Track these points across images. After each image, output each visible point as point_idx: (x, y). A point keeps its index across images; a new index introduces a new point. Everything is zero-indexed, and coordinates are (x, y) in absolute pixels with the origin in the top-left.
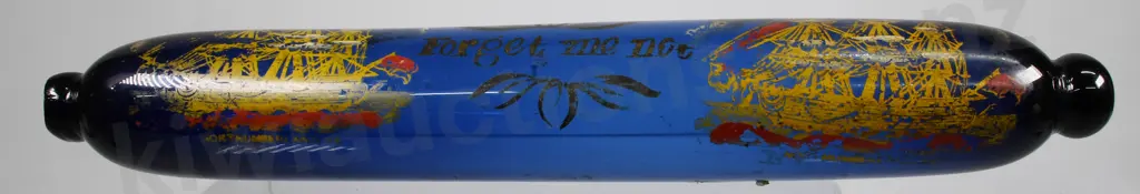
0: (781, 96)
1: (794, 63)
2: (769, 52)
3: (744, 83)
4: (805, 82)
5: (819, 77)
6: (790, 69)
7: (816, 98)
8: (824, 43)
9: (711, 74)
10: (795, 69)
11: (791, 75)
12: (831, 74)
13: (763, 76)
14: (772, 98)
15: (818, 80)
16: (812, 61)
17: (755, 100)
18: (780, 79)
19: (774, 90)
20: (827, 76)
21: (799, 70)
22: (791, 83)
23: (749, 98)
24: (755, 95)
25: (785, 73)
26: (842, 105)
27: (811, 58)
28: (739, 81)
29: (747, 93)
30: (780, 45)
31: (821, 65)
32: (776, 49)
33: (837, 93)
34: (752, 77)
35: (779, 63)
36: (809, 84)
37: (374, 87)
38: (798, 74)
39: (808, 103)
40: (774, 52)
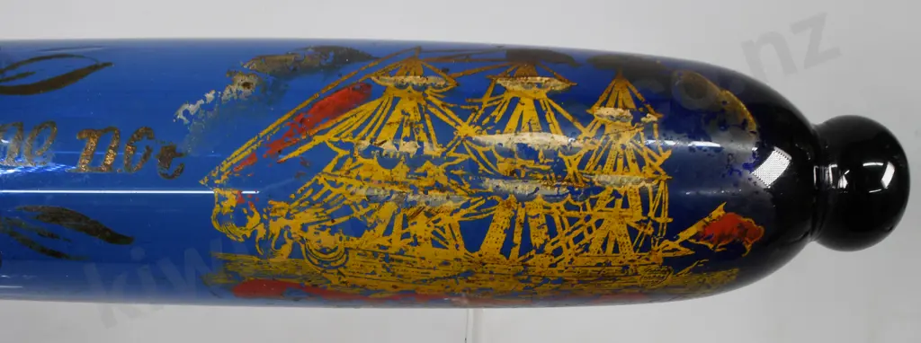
0: (341, 248)
1: (363, 193)
2: (318, 169)
3: (275, 228)
4: (381, 229)
5: (405, 219)
6: (354, 204)
7: (401, 252)
8: (420, 151)
9: (217, 209)
10: (365, 203)
11: (359, 213)
12: (429, 215)
13: (308, 216)
14: (323, 251)
15: (405, 226)
16: (396, 189)
17: (295, 253)
18: (339, 221)
19: (327, 239)
20: (422, 218)
21: (373, 206)
22: (357, 228)
23: (286, 249)
24: (295, 247)
25: (347, 210)
26: (446, 263)
27: (396, 183)
28: (265, 222)
29: (281, 242)
30: (342, 153)
31: (411, 198)
32: (334, 162)
33: (435, 244)
34: (288, 216)
35: (336, 191)
36: (389, 231)
38: (372, 212)
39: (387, 259)
40: (329, 168)
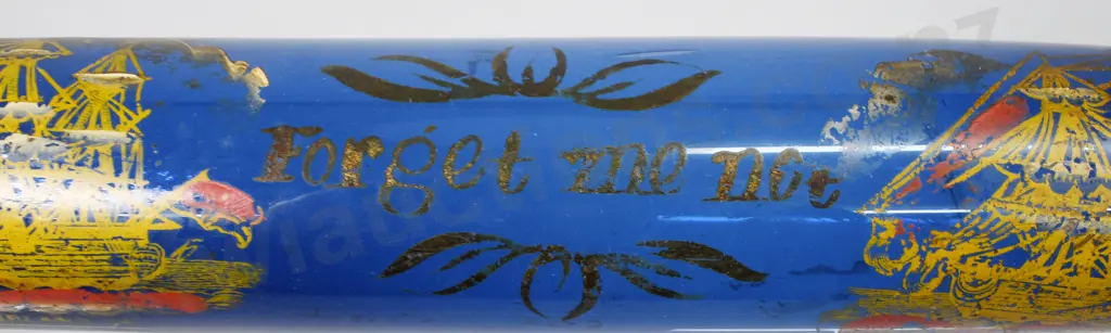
0: (994, 281)
1: (1032, 220)
2: (987, 195)
3: (931, 260)
5: (1072, 247)
6: (1023, 233)
7: (1055, 284)
9: (872, 241)
10: (1033, 232)
12: (1096, 243)
13: (970, 247)
14: (975, 283)
15: (1069, 254)
16: (1068, 215)
17: (944, 287)
18: (1001, 251)
19: (984, 271)
20: (1089, 247)
21: (1040, 235)
23: (935, 283)
24: (947, 280)
25: (1013, 239)
26: (1095, 293)
27: (1067, 209)
28: (922, 254)
30: (1012, 177)
31: (1082, 225)
32: (1004, 187)
33: (1095, 274)
34: (949, 248)
35: (1004, 219)
37: (180, 251)
39: (1038, 290)
40: (999, 194)
